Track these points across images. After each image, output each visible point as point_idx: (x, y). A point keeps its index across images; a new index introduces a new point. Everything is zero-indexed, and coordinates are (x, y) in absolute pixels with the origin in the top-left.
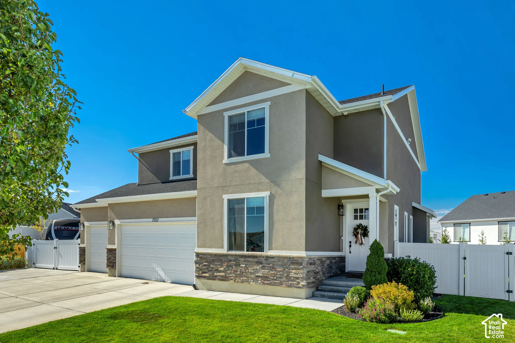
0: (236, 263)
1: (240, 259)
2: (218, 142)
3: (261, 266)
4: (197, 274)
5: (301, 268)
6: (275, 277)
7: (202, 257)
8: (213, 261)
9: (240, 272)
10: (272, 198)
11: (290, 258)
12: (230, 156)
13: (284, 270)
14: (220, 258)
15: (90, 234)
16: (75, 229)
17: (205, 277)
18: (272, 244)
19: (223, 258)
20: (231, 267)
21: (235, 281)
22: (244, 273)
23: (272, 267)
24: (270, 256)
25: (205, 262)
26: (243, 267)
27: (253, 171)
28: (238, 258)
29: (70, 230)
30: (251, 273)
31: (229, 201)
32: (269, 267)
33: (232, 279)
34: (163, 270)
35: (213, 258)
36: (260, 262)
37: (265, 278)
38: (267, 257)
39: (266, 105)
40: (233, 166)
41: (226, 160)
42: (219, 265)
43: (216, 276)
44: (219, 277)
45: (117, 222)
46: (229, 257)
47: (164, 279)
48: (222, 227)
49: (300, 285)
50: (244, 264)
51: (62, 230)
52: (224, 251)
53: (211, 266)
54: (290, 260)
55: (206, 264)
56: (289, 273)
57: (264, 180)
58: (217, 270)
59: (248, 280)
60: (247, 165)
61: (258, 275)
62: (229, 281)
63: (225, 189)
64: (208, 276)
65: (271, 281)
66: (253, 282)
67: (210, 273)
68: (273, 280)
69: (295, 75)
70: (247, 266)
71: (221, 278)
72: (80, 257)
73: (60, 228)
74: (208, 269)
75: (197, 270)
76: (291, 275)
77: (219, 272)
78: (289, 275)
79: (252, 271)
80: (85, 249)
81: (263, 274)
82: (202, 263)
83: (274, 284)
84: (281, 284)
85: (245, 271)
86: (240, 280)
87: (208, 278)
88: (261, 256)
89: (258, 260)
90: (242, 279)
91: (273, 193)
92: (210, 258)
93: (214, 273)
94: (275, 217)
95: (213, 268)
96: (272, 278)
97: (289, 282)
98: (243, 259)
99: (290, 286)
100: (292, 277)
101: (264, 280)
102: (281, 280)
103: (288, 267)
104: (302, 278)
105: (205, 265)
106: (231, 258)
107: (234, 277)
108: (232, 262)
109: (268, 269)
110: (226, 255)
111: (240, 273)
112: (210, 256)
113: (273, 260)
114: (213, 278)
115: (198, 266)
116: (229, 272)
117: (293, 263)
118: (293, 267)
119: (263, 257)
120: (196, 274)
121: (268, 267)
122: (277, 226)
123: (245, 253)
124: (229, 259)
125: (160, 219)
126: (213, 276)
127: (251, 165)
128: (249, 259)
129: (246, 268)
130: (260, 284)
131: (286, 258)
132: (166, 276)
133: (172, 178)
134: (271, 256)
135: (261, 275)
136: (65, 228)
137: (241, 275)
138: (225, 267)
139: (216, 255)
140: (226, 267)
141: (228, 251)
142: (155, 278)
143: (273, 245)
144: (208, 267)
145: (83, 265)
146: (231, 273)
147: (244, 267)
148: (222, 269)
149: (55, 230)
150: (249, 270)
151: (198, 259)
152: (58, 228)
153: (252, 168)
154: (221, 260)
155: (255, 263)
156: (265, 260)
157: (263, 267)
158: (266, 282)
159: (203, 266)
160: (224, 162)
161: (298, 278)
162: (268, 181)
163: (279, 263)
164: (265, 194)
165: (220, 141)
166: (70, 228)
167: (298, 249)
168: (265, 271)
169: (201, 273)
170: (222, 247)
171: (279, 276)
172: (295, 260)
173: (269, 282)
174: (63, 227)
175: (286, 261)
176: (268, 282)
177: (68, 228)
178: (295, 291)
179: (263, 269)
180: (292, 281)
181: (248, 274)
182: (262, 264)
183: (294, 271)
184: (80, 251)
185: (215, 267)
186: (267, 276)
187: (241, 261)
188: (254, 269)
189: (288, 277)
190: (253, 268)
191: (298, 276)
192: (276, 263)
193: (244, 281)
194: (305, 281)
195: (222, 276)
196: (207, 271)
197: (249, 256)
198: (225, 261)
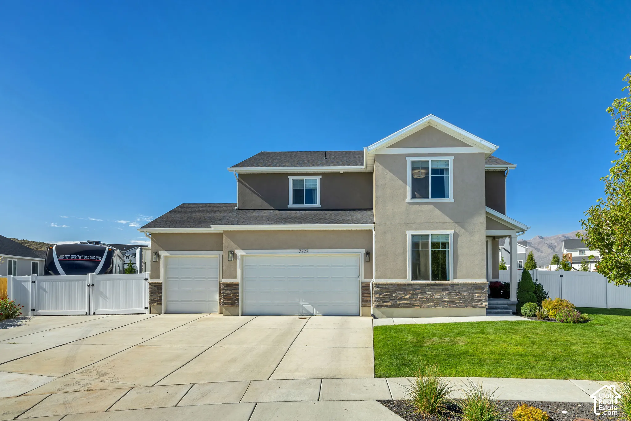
0: (422, 291)
1: (426, 287)
2: (400, 183)
3: (447, 292)
4: (378, 304)
5: (483, 292)
6: (461, 300)
7: (382, 288)
8: (396, 291)
9: (427, 298)
10: (456, 236)
11: (474, 284)
12: (413, 196)
13: (469, 294)
14: (404, 287)
15: (167, 266)
16: (95, 259)
17: (386, 306)
18: (457, 273)
19: (407, 287)
20: (417, 295)
21: (421, 307)
22: (430, 299)
23: (458, 293)
24: (455, 284)
25: (387, 292)
26: (429, 294)
27: (438, 212)
28: (423, 287)
29: (86, 260)
30: (437, 299)
31: (413, 236)
32: (456, 293)
33: (417, 306)
34: (310, 303)
35: (396, 287)
36: (446, 289)
37: (451, 302)
38: (453, 285)
39: (451, 159)
40: (417, 206)
41: (409, 199)
42: (404, 293)
43: (399, 304)
44: (403, 305)
45: (239, 252)
46: (413, 286)
47: (312, 312)
48: (405, 260)
49: (483, 305)
50: (430, 292)
51: (74, 260)
52: (408, 280)
53: (394, 295)
54: (474, 286)
55: (389, 293)
56: (473, 296)
57: (448, 220)
58: (401, 298)
59: (434, 305)
60: (431, 206)
61: (445, 300)
62: (414, 307)
63: (408, 225)
64: (391, 304)
65: (457, 304)
66: (440, 306)
67: (393, 301)
68: (458, 303)
69: (482, 141)
70: (433, 293)
71: (405, 305)
72: (150, 296)
73: (70, 258)
74: (390, 298)
75: (378, 300)
76: (475, 298)
77: (403, 300)
78: (473, 298)
79: (439, 297)
80: (162, 286)
81: (450, 299)
82: (383, 293)
83: (460, 307)
84: (466, 306)
85: (431, 298)
86: (426, 306)
87: (390, 307)
88: (447, 284)
89: (445, 287)
90: (428, 304)
91: (457, 232)
92: (392, 287)
93: (397, 302)
94: (459, 252)
95: (396, 297)
96: (458, 301)
97: (474, 304)
98: (429, 288)
99: (475, 307)
100: (476, 299)
101: (450, 304)
102: (466, 302)
103: (472, 291)
104: (484, 299)
105: (386, 295)
106: (416, 287)
107: (419, 303)
108: (418, 291)
109: (454, 295)
110: (411, 285)
111: (426, 300)
112: (392, 286)
113: (458, 287)
114: (397, 306)
115: (379, 296)
116: (414, 299)
117: (476, 289)
118: (477, 291)
119: (450, 285)
120: (376, 304)
121: (454, 293)
122: (461, 259)
123: (430, 281)
124: (414, 288)
125: (310, 251)
126: (396, 304)
127: (436, 207)
128: (435, 287)
129: (432, 295)
130: (447, 308)
131: (471, 284)
132: (316, 309)
133: (291, 205)
134: (457, 284)
135: (448, 300)
136: (78, 258)
137: (427, 301)
138: (410, 295)
139: (399, 285)
140: (412, 295)
141: (411, 281)
142: (299, 312)
143: (458, 275)
144: (390, 296)
145: (159, 306)
146: (416, 300)
147: (431, 294)
148: (406, 297)
149: (60, 261)
150: (435, 296)
151: (378, 289)
152: (65, 258)
153: (437, 209)
154: (405, 290)
155: (441, 290)
156: (451, 287)
157: (450, 294)
158: (452, 305)
159: (385, 296)
160: (406, 201)
161: (481, 300)
162: (452, 221)
163: (464, 289)
164: (451, 232)
165: (402, 182)
166: (86, 257)
167: (479, 277)
168: (452, 296)
169: (382, 302)
170: (406, 277)
171: (464, 300)
172: (478, 286)
173: (456, 305)
174: (73, 257)
175: (470, 287)
176: (454, 305)
177: (83, 258)
178: (477, 310)
179: (450, 295)
180: (476, 302)
181: (434, 300)
182: (448, 290)
183: (477, 295)
184: (150, 288)
185: (399, 296)
186: (454, 300)
187: (427, 289)
188: (440, 296)
189: (473, 300)
190: (440, 294)
191: (482, 298)
192: (461, 289)
193: (431, 306)
194: (487, 302)
195: (407, 304)
196: (388, 300)
197: (435, 285)
198: (410, 290)
